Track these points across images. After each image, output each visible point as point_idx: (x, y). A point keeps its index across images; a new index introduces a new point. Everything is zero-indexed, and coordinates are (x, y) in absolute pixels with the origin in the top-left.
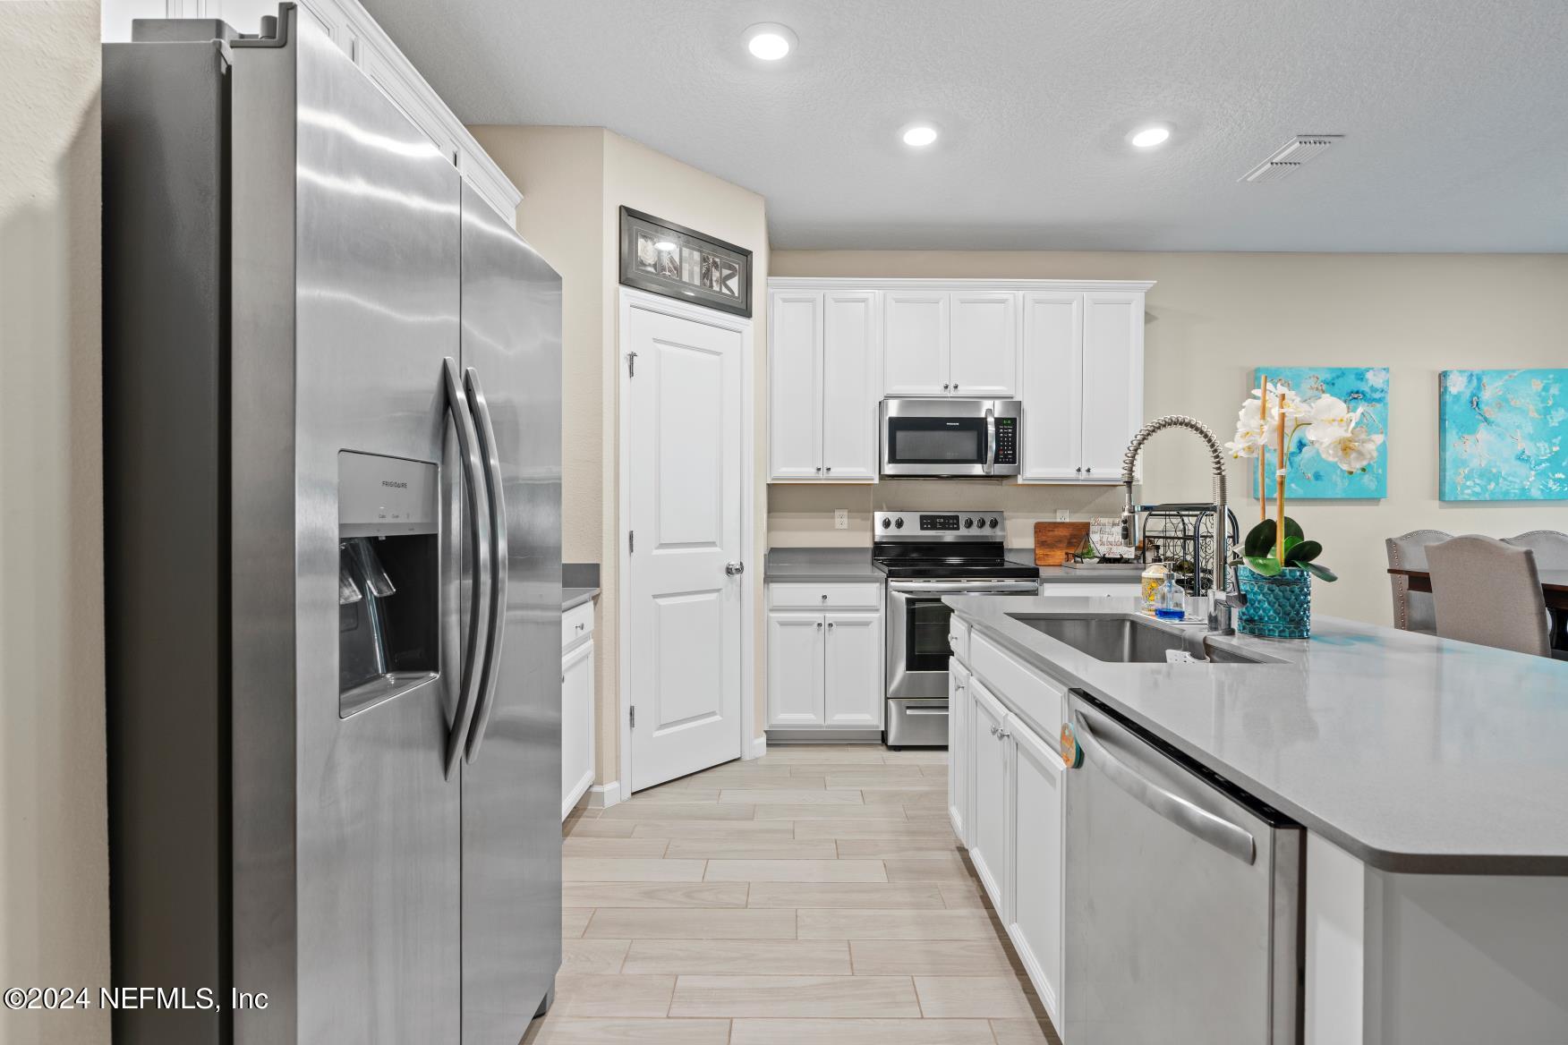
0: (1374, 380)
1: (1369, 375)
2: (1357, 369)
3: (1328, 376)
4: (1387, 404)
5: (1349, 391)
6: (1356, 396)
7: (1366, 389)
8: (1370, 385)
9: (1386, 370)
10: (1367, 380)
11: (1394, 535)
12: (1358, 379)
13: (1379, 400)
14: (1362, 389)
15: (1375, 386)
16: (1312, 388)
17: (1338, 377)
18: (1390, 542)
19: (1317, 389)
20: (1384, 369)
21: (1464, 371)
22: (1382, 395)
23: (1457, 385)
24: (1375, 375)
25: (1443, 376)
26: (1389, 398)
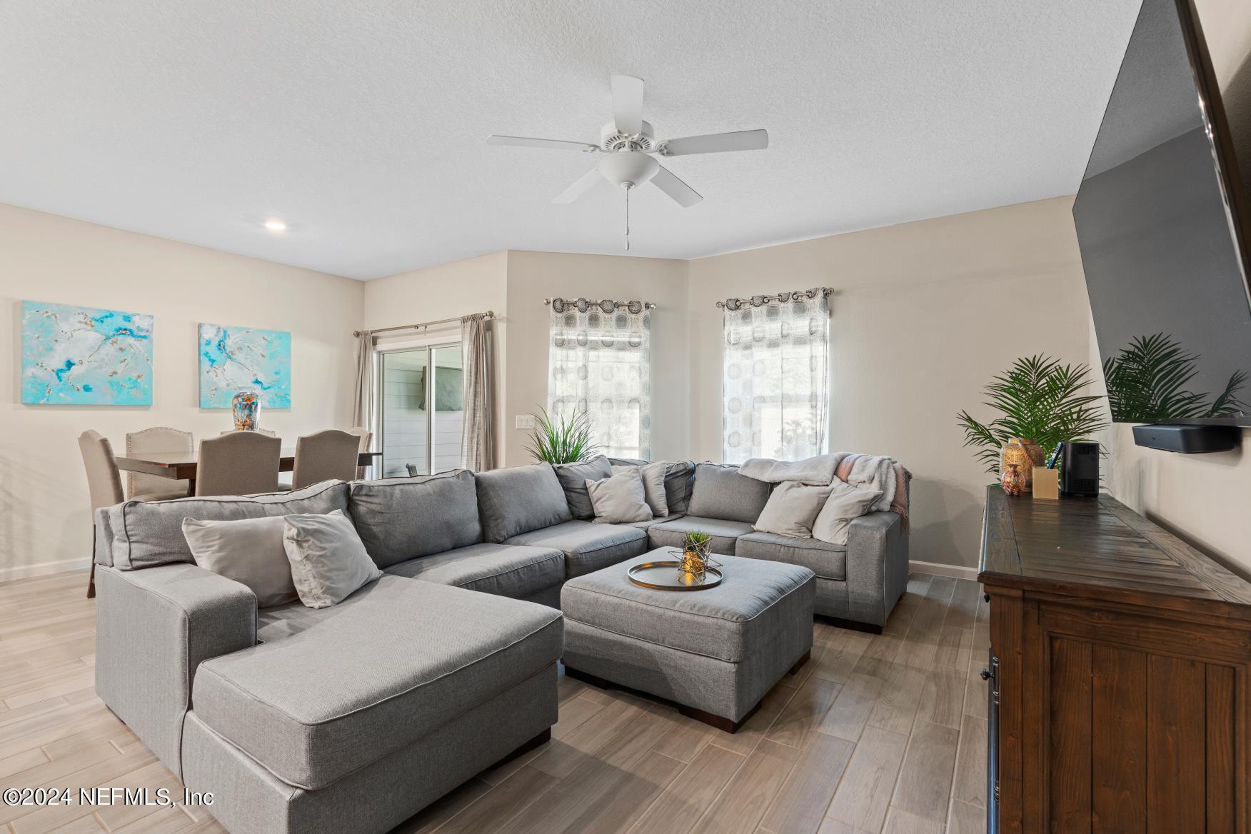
0: (138, 322)
1: (136, 319)
2: (125, 313)
3: (98, 316)
4: (152, 340)
5: (117, 328)
6: (124, 332)
7: (133, 329)
8: (137, 326)
9: (152, 317)
10: (134, 322)
11: (130, 431)
12: (126, 321)
13: (145, 337)
14: (129, 328)
15: (141, 326)
16: (80, 322)
17: (107, 317)
18: (129, 437)
19: (86, 323)
20: (149, 316)
21: (214, 325)
22: (147, 334)
23: (208, 334)
24: (141, 319)
25: (200, 326)
26: (155, 336)
